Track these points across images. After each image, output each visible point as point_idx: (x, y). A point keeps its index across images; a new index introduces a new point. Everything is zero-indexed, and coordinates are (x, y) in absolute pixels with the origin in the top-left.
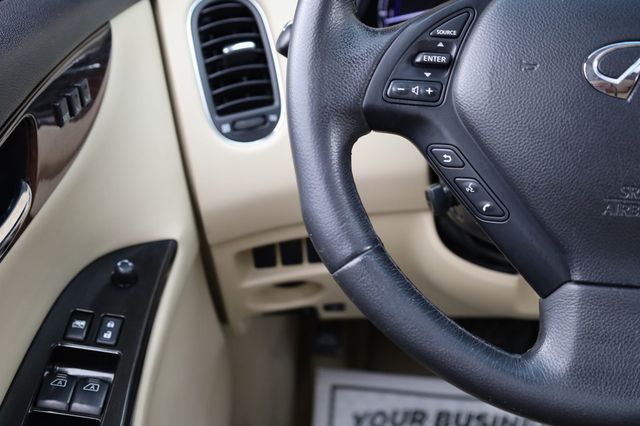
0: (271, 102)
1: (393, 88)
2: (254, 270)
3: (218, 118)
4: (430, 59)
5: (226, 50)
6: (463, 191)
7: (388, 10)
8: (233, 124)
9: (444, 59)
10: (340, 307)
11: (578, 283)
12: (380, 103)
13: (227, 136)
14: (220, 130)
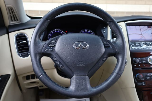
0: (29, 51)
1: (46, 50)
2: (26, 80)
3: (19, 53)
4: (51, 45)
5: (21, 42)
6: (58, 64)
7: (49, 37)
8: (22, 54)
9: (53, 45)
10: (42, 86)
11: (75, 76)
12: (44, 52)
13: (21, 56)
14: (19, 55)
